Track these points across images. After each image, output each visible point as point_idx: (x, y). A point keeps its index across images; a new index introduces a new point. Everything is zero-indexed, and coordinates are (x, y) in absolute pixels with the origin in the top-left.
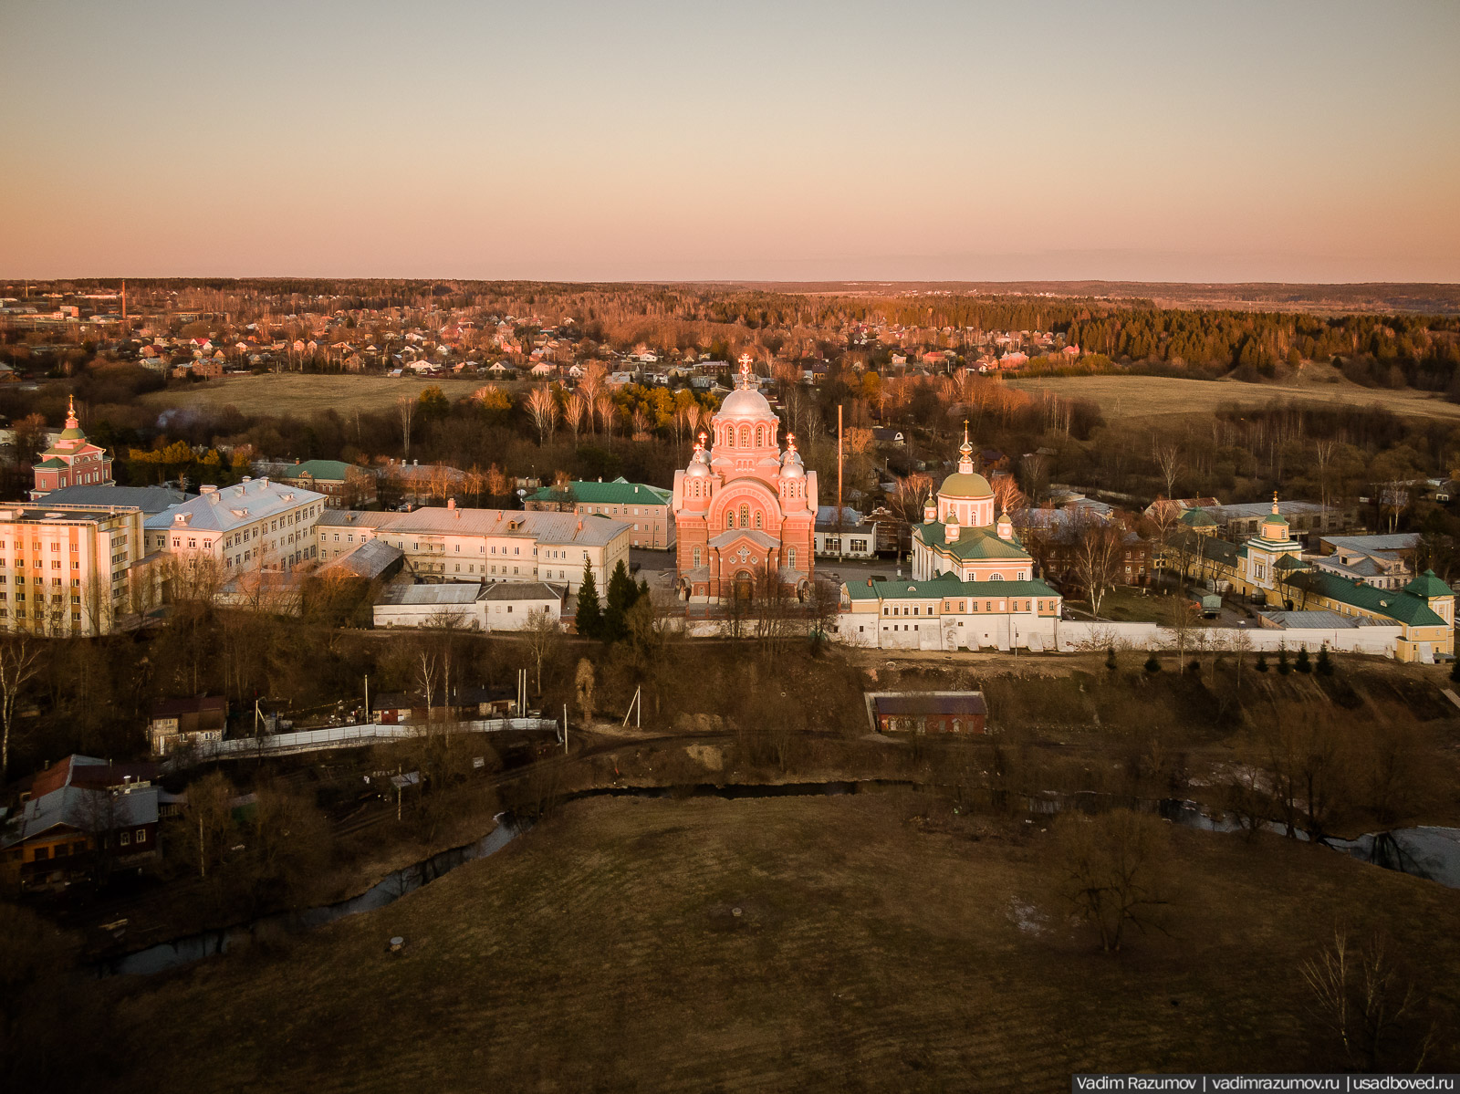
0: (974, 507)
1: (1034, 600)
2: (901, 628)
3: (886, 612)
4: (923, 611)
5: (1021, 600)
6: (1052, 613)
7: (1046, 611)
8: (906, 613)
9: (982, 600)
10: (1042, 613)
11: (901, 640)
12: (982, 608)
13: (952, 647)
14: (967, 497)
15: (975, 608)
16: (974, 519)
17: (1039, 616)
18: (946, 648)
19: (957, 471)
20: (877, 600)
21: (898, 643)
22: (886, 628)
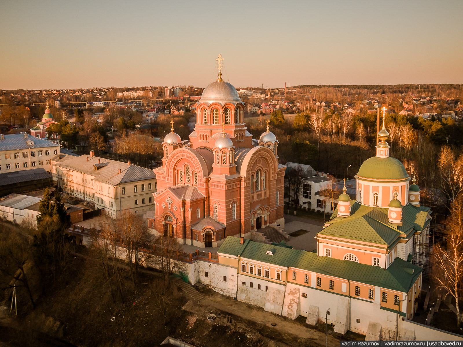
0: (376, 189)
1: (378, 291)
2: (255, 286)
3: (244, 269)
4: (273, 276)
5: (365, 287)
6: (396, 308)
7: (390, 304)
8: (259, 273)
9: (326, 278)
10: (385, 305)
11: (252, 297)
12: (325, 285)
13: (291, 315)
14: (375, 180)
15: (319, 284)
16: (375, 199)
17: (382, 308)
18: (285, 314)
19: (376, 156)
20: (235, 257)
21: (249, 298)
22: (244, 283)
